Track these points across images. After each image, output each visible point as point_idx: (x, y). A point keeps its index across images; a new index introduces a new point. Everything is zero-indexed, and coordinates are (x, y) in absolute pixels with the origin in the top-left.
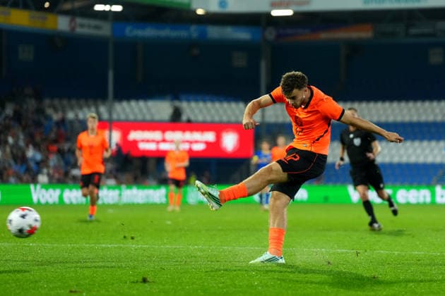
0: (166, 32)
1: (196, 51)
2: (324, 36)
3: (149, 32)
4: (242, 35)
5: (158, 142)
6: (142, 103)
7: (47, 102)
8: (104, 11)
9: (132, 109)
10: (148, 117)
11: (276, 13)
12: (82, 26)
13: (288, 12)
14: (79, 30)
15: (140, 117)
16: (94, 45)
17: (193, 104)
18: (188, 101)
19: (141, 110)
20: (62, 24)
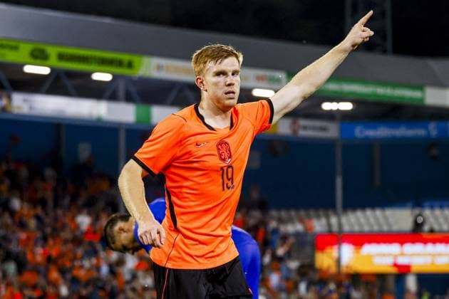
0: (402, 132)
1: (435, 152)
3: (382, 132)
5: (395, 256)
6: (378, 212)
8: (331, 111)
9: (368, 219)
10: (385, 228)
12: (305, 128)
14: (302, 133)
15: (376, 228)
16: (324, 146)
17: (438, 212)
18: (432, 207)
19: (377, 219)
20: (284, 127)
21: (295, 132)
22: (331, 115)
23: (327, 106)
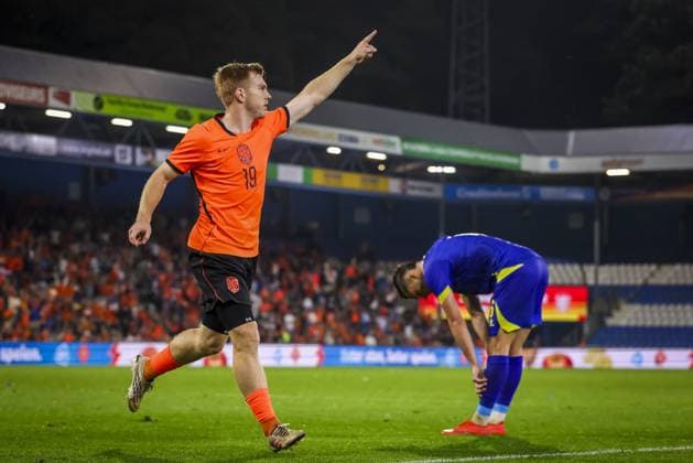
0: (499, 194)
1: (527, 213)
2: (660, 196)
3: (481, 194)
4: (577, 195)
7: (382, 264)
8: (437, 174)
11: (611, 173)
12: (413, 188)
13: (624, 172)
14: (411, 193)
16: (427, 206)
20: (393, 186)
21: (404, 190)
22: (437, 177)
23: (432, 169)
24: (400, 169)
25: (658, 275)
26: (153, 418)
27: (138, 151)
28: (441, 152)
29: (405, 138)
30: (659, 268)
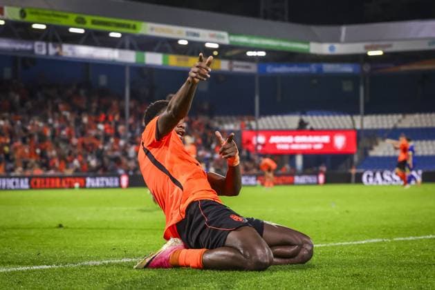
0: (295, 69)
1: (315, 81)
2: (404, 68)
3: (283, 69)
4: (348, 69)
5: (290, 144)
6: (280, 118)
8: (253, 56)
9: (273, 121)
10: (284, 127)
11: (371, 53)
12: (237, 66)
13: (380, 53)
14: (236, 70)
15: (278, 127)
16: (248, 78)
17: (315, 117)
18: (312, 115)
19: (279, 122)
20: (224, 65)
21: (231, 68)
22: (252, 59)
23: (250, 54)
24: (228, 54)
25: (403, 121)
26: (64, 225)
27: (50, 45)
28: (255, 41)
29: (231, 33)
30: (404, 117)
